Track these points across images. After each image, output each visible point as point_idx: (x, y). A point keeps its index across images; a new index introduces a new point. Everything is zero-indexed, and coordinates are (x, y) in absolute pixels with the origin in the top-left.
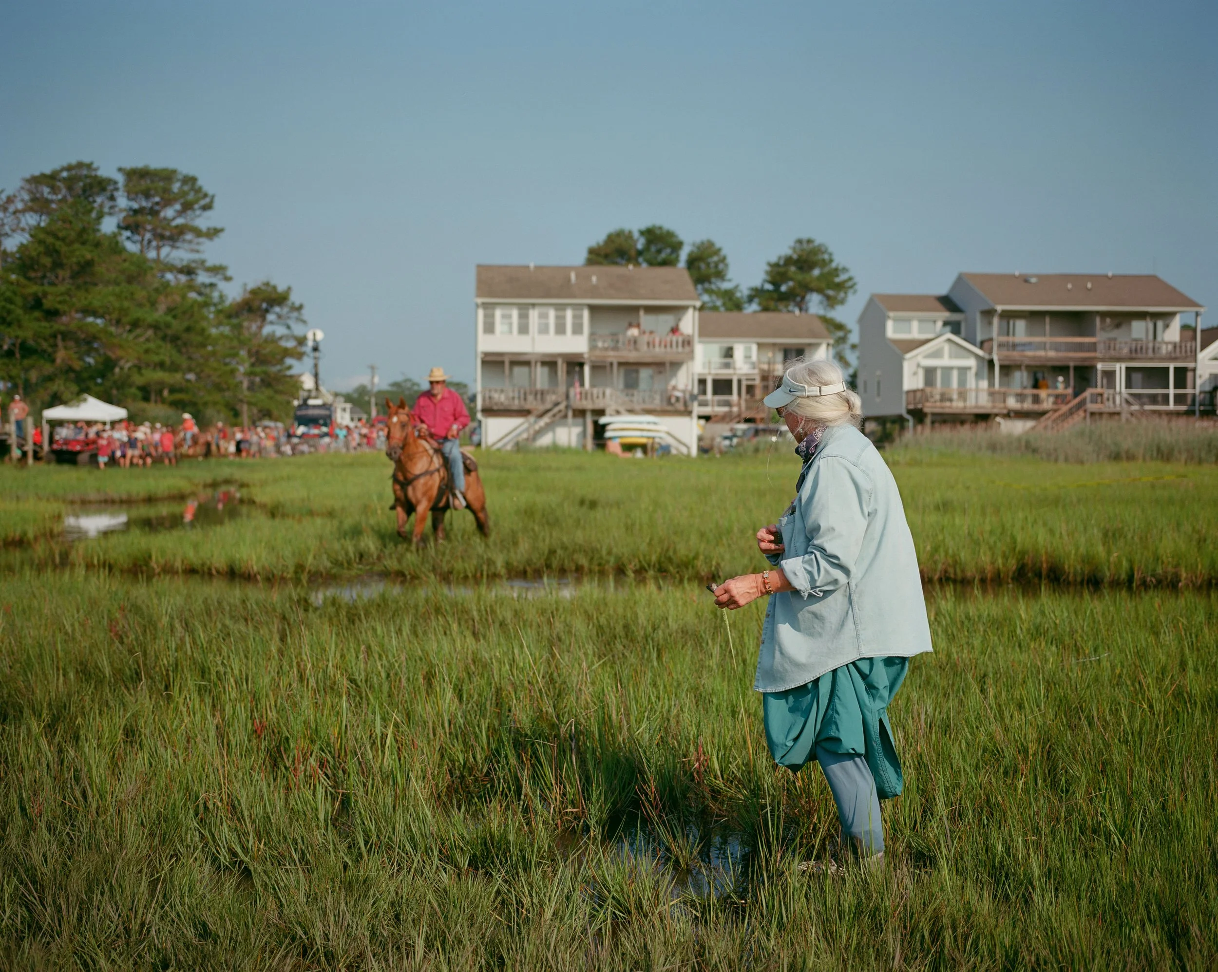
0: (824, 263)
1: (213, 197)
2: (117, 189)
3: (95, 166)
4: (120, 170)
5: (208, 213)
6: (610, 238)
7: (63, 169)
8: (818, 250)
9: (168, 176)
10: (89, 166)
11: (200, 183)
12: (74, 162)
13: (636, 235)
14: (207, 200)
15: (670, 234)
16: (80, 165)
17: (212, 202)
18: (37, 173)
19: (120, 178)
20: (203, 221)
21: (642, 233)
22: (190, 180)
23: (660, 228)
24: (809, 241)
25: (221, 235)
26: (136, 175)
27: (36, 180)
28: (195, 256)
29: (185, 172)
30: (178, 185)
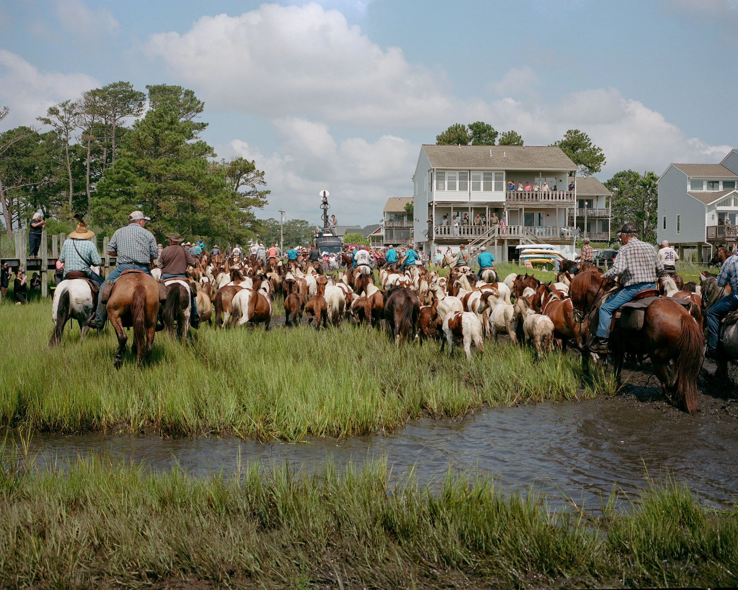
0: (585, 146)
1: (204, 103)
2: (144, 99)
3: (130, 84)
4: (147, 87)
5: (199, 115)
6: (450, 130)
7: (111, 86)
8: (582, 137)
9: (175, 91)
10: (127, 84)
11: (195, 95)
12: (117, 82)
13: (467, 127)
14: (200, 105)
15: (489, 128)
16: (121, 84)
17: (202, 106)
18: (94, 89)
19: (146, 92)
20: (197, 119)
21: (471, 127)
22: (189, 93)
23: (483, 123)
24: (576, 132)
25: (206, 127)
26: (154, 91)
27: (94, 93)
28: (198, 140)
29: (186, 89)
30: (182, 96)
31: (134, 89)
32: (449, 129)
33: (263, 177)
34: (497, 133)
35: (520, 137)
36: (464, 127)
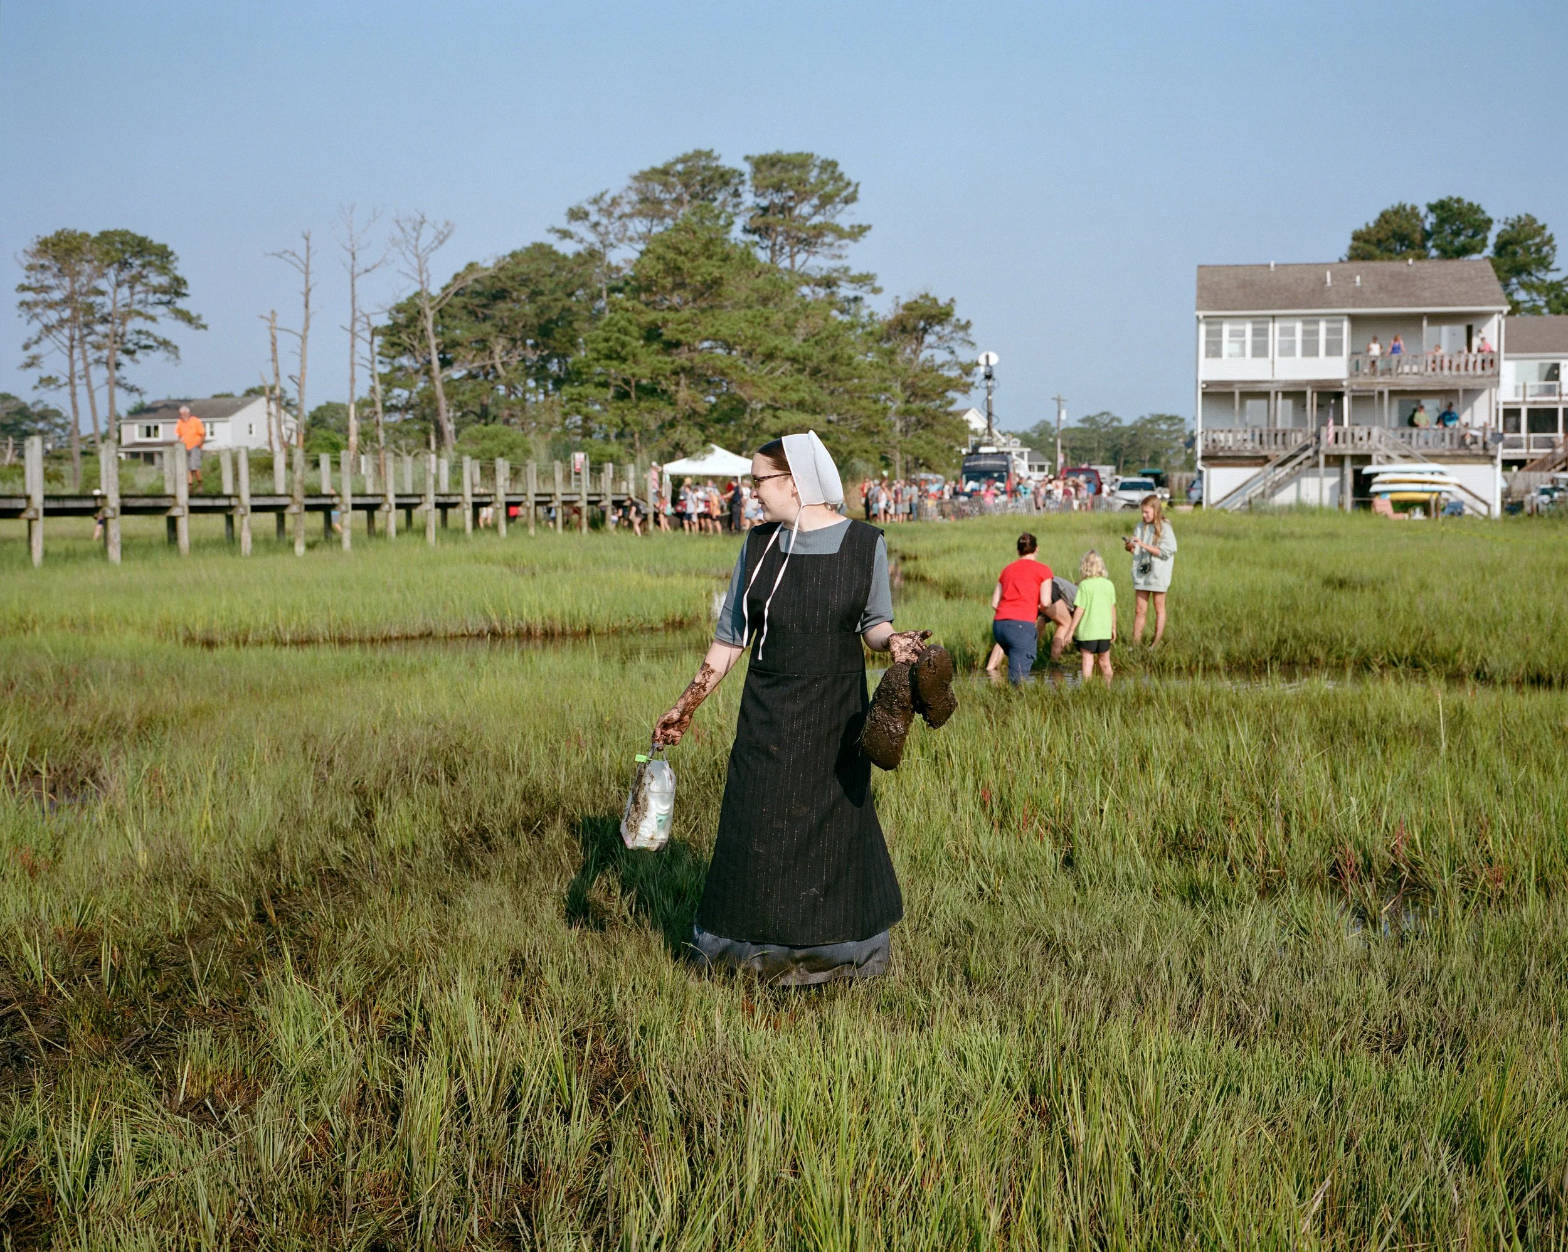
1: (857, 185)
2: (742, 182)
3: (715, 154)
4: (747, 158)
5: (850, 207)
6: (1384, 218)
7: (678, 161)
9: (802, 162)
10: (708, 155)
11: (841, 168)
12: (690, 151)
13: (1423, 211)
14: (851, 189)
15: (1474, 210)
16: (698, 154)
17: (856, 191)
18: (646, 168)
19: (746, 168)
20: (845, 217)
21: (1432, 208)
22: (830, 166)
23: (1459, 201)
25: (868, 233)
26: (765, 164)
27: (645, 177)
28: (837, 263)
29: (823, 156)
30: (815, 173)
31: (720, 163)
32: (1383, 215)
33: (970, 331)
34: (1489, 221)
35: (1544, 227)
36: (1414, 208)
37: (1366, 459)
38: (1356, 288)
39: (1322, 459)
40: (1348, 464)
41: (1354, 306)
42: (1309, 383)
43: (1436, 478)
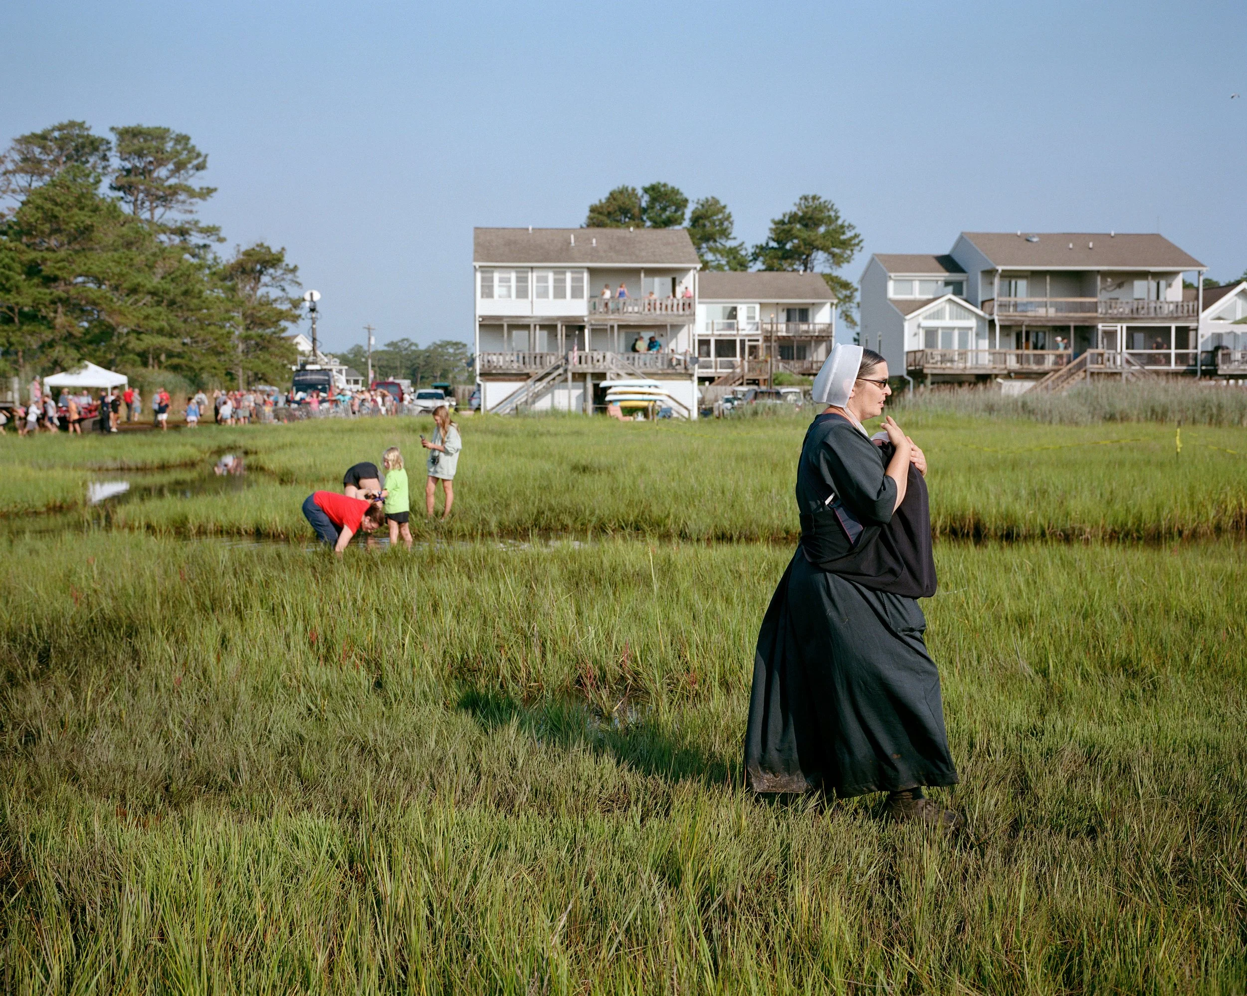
0: (830, 220)
1: (206, 156)
2: (110, 149)
3: (87, 125)
4: (112, 129)
5: (201, 173)
6: (613, 196)
7: (53, 130)
8: (823, 207)
9: (160, 135)
10: (81, 125)
11: (192, 142)
12: (65, 121)
13: (640, 192)
14: (200, 159)
15: (674, 191)
16: (72, 124)
17: (205, 161)
18: (27, 133)
19: (113, 138)
20: (196, 181)
21: (646, 190)
22: (182, 140)
23: (665, 185)
24: (814, 198)
25: (214, 194)
26: (129, 134)
27: (27, 140)
28: (189, 217)
29: (178, 131)
30: (171, 144)
31: (91, 133)
32: (611, 194)
33: (298, 273)
34: (686, 201)
35: (724, 207)
36: (634, 190)
37: (602, 376)
38: (593, 248)
39: (570, 375)
40: (589, 378)
41: (591, 261)
42: (559, 318)
43: (652, 390)
